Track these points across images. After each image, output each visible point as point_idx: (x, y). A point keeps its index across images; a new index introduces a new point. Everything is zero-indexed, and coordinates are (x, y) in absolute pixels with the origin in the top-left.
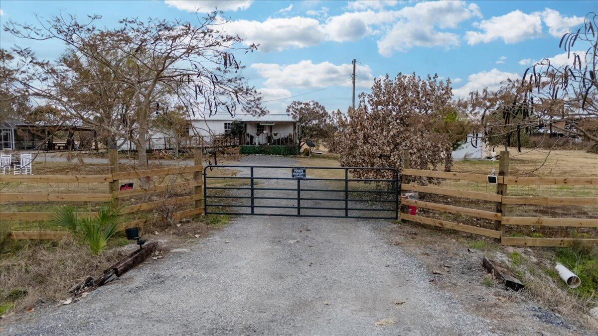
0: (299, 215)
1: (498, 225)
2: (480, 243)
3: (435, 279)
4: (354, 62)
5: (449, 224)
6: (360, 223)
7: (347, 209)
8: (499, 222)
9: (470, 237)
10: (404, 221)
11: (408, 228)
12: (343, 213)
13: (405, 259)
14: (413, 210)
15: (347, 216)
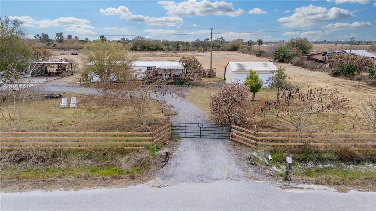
0: (200, 138)
1: (256, 145)
2: (251, 149)
3: (237, 162)
4: (212, 29)
5: (244, 143)
6: (219, 140)
7: (215, 136)
8: (256, 144)
9: (249, 147)
10: (232, 140)
11: (233, 143)
12: (214, 137)
13: (231, 156)
14: (235, 137)
15: (215, 138)
